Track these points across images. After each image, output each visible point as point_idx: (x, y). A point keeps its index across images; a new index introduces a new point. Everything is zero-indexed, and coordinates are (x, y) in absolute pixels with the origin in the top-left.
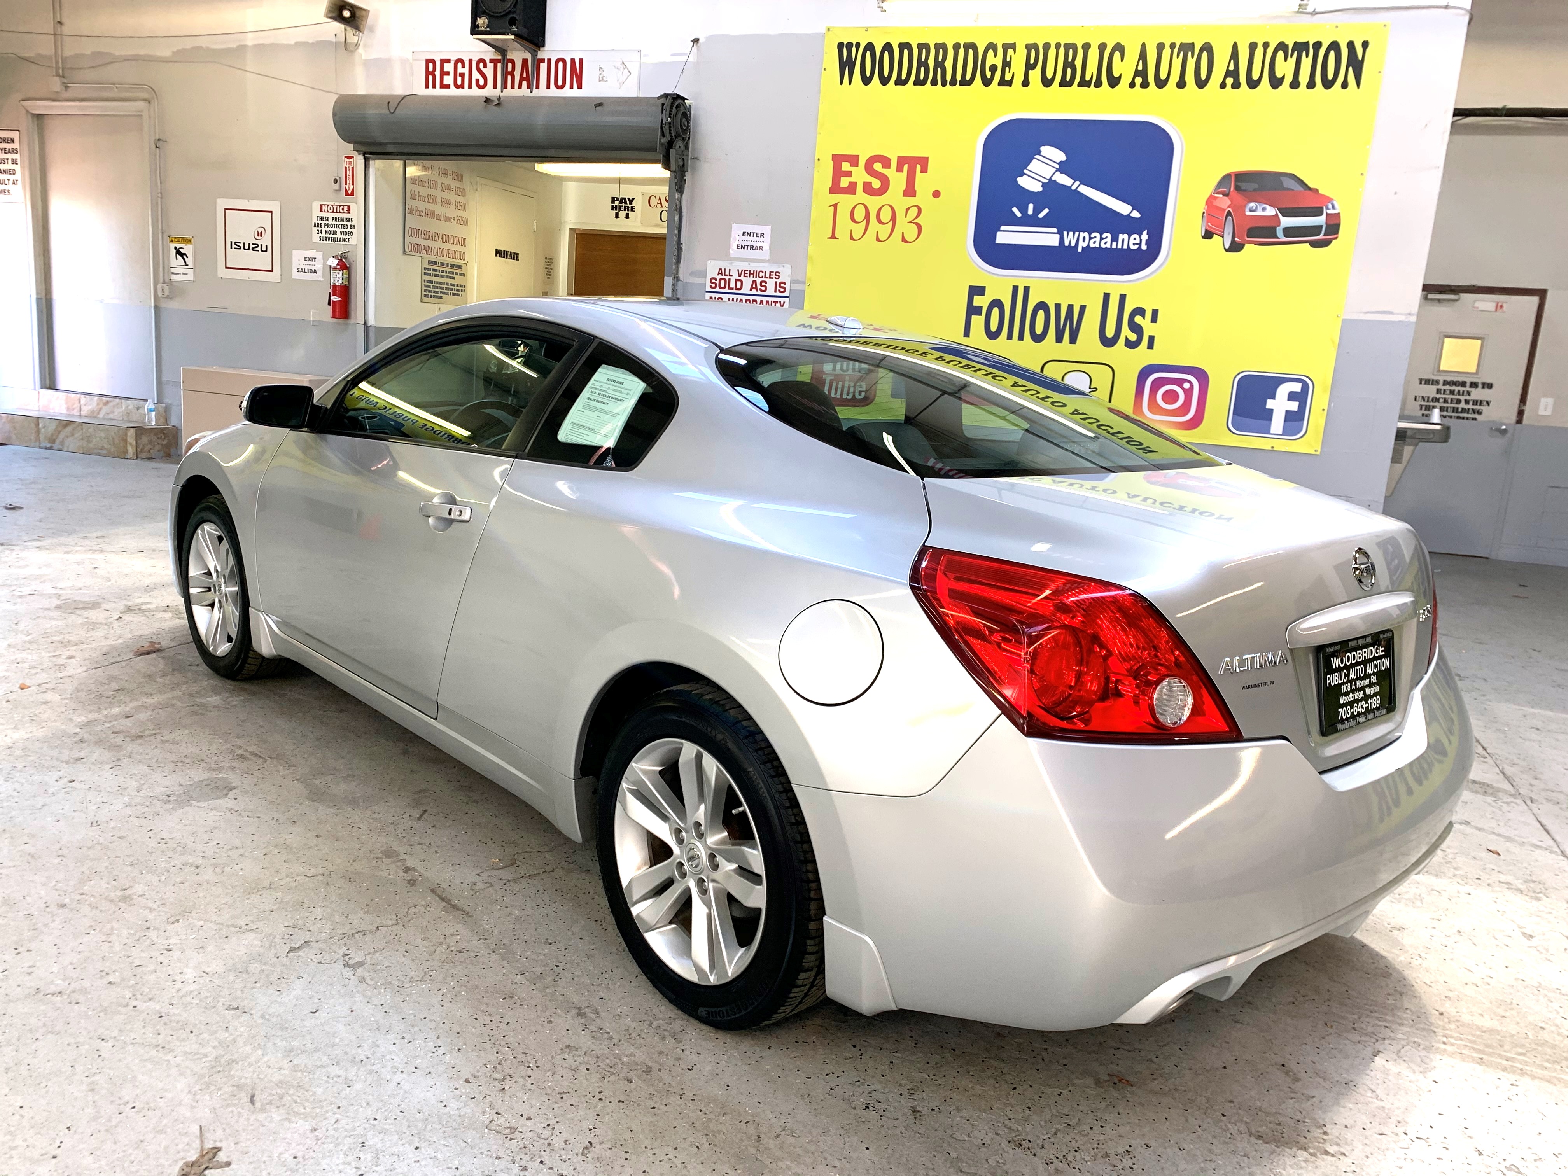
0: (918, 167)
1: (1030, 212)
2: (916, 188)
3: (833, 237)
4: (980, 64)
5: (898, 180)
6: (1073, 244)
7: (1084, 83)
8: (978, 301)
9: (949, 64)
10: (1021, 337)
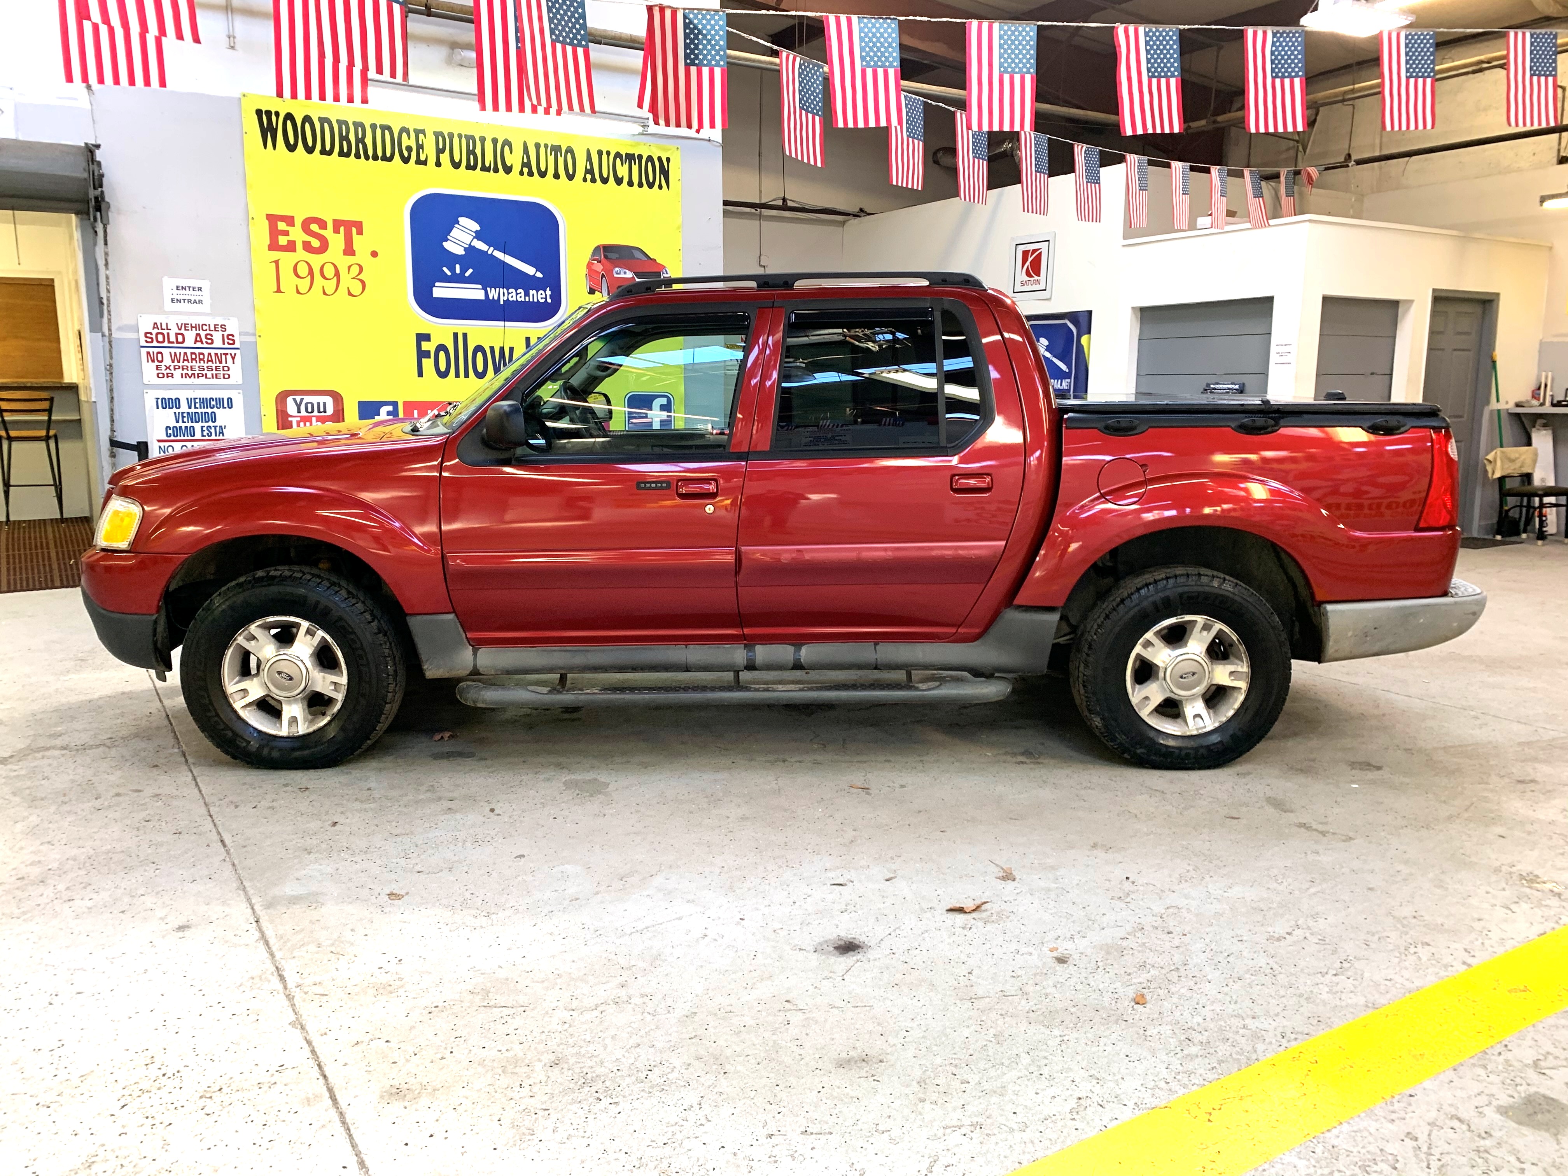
0: (354, 230)
1: (458, 271)
2: (355, 248)
3: (279, 290)
4: (397, 143)
5: (336, 241)
6: (496, 298)
7: (485, 169)
8: (425, 346)
9: (369, 141)
10: (467, 375)
